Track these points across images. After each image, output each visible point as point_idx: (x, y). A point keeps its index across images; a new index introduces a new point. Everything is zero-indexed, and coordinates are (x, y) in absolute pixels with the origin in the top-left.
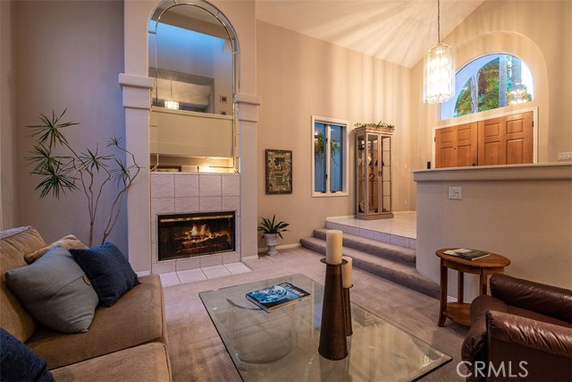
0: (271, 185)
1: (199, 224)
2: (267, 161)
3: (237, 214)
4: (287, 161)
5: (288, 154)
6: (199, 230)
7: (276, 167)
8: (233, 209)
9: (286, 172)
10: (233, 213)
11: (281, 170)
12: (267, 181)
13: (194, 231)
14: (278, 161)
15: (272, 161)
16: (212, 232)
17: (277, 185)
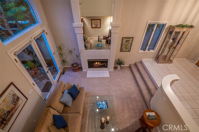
0: (122, 49)
1: (98, 62)
2: (122, 41)
3: (108, 60)
4: (130, 41)
5: (131, 39)
6: (98, 63)
7: (125, 43)
8: (107, 59)
9: (129, 45)
10: (107, 60)
11: (128, 44)
12: (121, 48)
13: (96, 63)
14: (126, 41)
15: (124, 41)
16: (101, 63)
17: (125, 49)
